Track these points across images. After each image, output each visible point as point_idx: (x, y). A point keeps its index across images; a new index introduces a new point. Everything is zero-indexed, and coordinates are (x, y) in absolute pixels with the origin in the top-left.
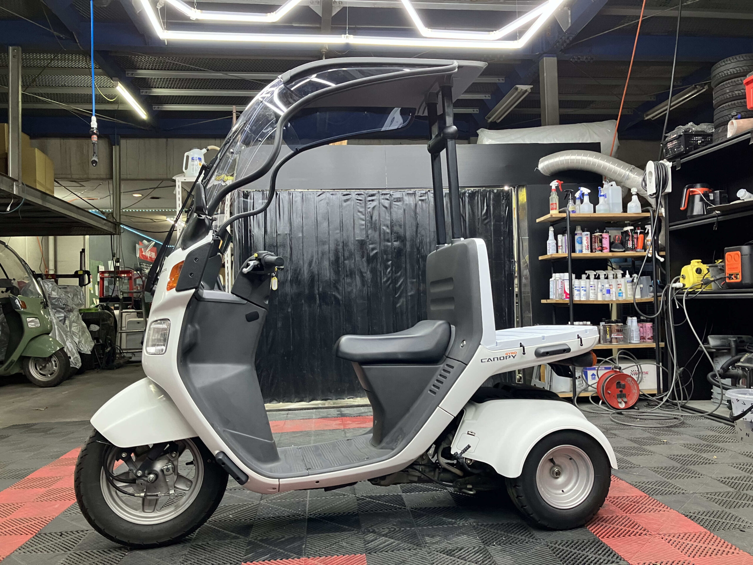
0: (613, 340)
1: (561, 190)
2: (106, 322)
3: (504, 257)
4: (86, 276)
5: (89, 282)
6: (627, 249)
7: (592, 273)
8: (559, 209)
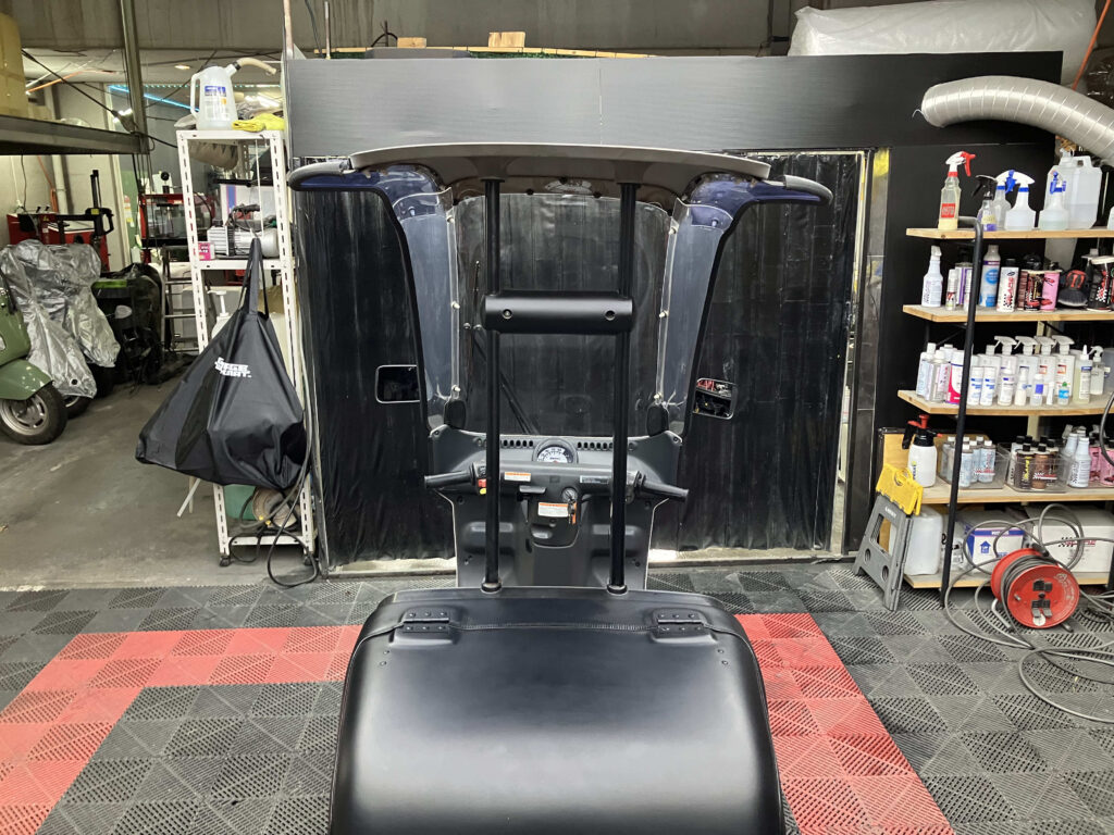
0: (1035, 483)
1: (969, 175)
2: (145, 297)
3: (832, 294)
4: (105, 218)
5: (112, 228)
6: (1093, 304)
7: (1008, 343)
8: (960, 214)
